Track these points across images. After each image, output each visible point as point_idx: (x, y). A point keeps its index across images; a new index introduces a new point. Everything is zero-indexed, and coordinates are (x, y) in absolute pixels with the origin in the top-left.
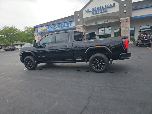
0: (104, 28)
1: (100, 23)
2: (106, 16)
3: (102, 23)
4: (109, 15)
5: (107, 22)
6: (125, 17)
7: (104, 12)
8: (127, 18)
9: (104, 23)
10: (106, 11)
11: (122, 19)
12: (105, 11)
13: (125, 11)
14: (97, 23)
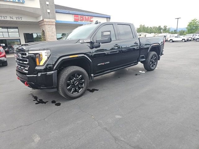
0: (7, 28)
1: (8, 19)
2: (22, 9)
3: (12, 20)
4: (28, 10)
5: (20, 20)
6: (50, 19)
7: (19, 3)
8: (52, 20)
9: (15, 19)
10: (23, 3)
11: (45, 20)
12: (21, 1)
13: (49, 11)
14: (3, 18)
